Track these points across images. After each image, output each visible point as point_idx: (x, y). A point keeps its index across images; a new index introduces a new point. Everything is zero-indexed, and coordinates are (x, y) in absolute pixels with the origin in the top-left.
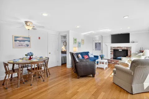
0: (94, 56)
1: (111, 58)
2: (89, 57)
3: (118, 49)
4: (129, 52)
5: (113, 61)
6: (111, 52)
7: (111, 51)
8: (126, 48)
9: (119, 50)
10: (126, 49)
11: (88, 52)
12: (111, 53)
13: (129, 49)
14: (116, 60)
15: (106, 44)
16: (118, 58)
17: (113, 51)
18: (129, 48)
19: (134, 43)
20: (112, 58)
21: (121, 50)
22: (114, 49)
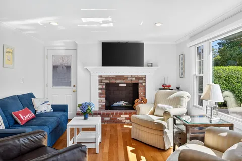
0: (53, 106)
1: (100, 108)
2: (35, 112)
3: (118, 81)
4: (140, 89)
5: (108, 115)
6: (101, 91)
7: (101, 86)
8: (136, 79)
9: (121, 85)
10: (136, 81)
11: (31, 95)
12: (100, 93)
13: (140, 81)
14: (115, 111)
15: (88, 68)
16: (116, 104)
17: (105, 86)
18: (141, 79)
19: (152, 66)
20: (103, 106)
21: (125, 85)
22: (107, 81)
